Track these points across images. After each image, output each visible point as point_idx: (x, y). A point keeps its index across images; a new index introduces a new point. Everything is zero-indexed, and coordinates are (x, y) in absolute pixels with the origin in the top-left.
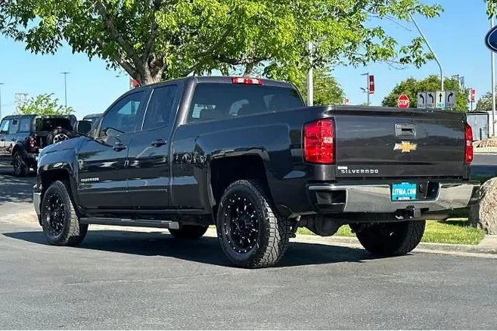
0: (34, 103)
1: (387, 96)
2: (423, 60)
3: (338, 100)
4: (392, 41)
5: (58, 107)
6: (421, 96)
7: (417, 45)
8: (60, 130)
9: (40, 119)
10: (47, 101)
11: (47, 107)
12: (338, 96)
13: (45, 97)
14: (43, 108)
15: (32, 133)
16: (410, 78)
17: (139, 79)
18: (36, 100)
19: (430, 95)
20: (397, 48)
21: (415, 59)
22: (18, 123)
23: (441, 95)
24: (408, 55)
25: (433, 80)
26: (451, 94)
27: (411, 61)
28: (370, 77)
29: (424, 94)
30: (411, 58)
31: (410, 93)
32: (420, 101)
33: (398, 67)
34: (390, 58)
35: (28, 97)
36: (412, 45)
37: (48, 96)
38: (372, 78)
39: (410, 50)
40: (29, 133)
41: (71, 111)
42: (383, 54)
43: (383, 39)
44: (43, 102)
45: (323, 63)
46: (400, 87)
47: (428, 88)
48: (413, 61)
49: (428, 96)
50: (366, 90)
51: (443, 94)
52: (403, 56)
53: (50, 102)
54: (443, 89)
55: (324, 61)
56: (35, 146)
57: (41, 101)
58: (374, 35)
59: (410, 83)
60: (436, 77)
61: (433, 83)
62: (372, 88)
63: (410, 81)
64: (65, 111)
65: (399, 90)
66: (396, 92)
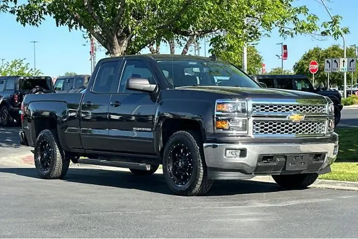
0: (9, 67)
1: (298, 61)
2: (340, 34)
3: (258, 65)
4: (315, 17)
5: (29, 70)
6: (328, 62)
7: (335, 22)
8: (38, 89)
9: (23, 80)
10: (20, 65)
11: (19, 69)
12: (258, 62)
13: (18, 61)
14: (17, 71)
15: (16, 92)
16: (316, 47)
17: (109, 47)
18: (11, 64)
19: (335, 61)
20: (318, 23)
21: (334, 32)
22: (4, 83)
23: (344, 61)
24: (328, 29)
25: (335, 48)
26: (353, 61)
27: (330, 34)
28: (284, 46)
29: (330, 61)
30: (331, 31)
31: (316, 59)
32: (327, 66)
33: (320, 39)
34: (313, 32)
35: (5, 62)
36: (331, 21)
37: (21, 61)
38: (285, 47)
39: (329, 25)
40: (14, 92)
41: (40, 73)
42: (309, 29)
43: (307, 16)
44: (17, 65)
45: (257, 35)
46: (308, 54)
47: (332, 55)
48: (332, 34)
49: (334, 62)
50: (281, 57)
51: (346, 60)
52: (323, 29)
53: (23, 65)
54: (345, 57)
55: (259, 34)
56: (18, 102)
57: (16, 65)
58: (300, 12)
59: (316, 52)
60: (337, 46)
61: (335, 51)
62: (285, 55)
63: (317, 50)
64: (34, 73)
65: (307, 57)
66: (305, 58)
